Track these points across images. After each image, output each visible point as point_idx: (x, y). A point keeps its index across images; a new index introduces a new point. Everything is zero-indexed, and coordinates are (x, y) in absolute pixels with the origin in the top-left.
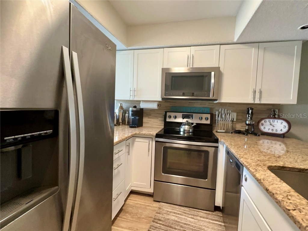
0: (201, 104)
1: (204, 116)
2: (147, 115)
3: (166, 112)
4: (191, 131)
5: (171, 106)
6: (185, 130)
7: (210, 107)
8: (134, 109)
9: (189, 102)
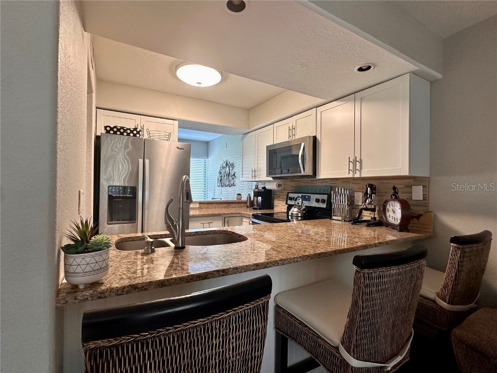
0: (323, 182)
1: (320, 197)
2: (277, 197)
3: (288, 193)
4: (300, 215)
5: (296, 185)
6: (292, 214)
7: (332, 185)
8: (256, 190)
9: (312, 181)
